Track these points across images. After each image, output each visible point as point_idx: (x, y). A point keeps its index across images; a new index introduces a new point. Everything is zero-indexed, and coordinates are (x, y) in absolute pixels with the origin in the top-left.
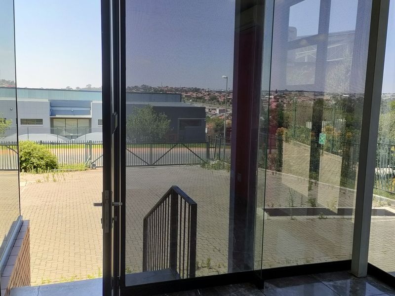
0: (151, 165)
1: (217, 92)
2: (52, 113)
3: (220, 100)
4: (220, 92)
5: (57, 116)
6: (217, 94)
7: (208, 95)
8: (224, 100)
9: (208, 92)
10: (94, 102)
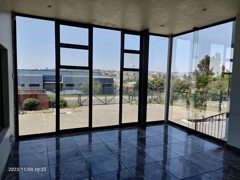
0: (106, 104)
1: (107, 71)
2: (44, 81)
3: (109, 75)
4: (109, 71)
5: (46, 83)
6: (108, 72)
7: (104, 72)
8: (111, 75)
9: (104, 71)
10: (63, 76)
